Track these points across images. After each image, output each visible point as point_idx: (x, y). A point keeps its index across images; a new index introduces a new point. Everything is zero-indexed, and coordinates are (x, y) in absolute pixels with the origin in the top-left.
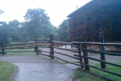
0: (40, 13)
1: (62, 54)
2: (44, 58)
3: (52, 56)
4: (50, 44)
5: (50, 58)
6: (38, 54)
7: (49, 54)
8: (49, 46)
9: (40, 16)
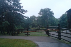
0: (48, 11)
1: (68, 37)
2: (53, 39)
3: (59, 38)
4: (58, 30)
5: (58, 39)
6: (49, 36)
7: (57, 37)
8: (57, 31)
9: (48, 12)
